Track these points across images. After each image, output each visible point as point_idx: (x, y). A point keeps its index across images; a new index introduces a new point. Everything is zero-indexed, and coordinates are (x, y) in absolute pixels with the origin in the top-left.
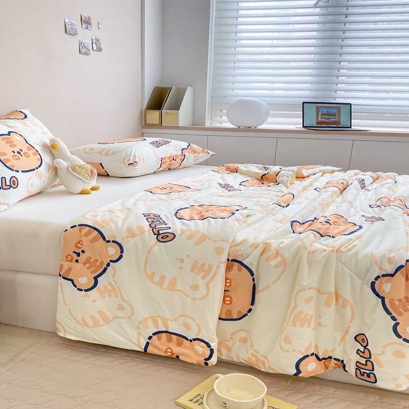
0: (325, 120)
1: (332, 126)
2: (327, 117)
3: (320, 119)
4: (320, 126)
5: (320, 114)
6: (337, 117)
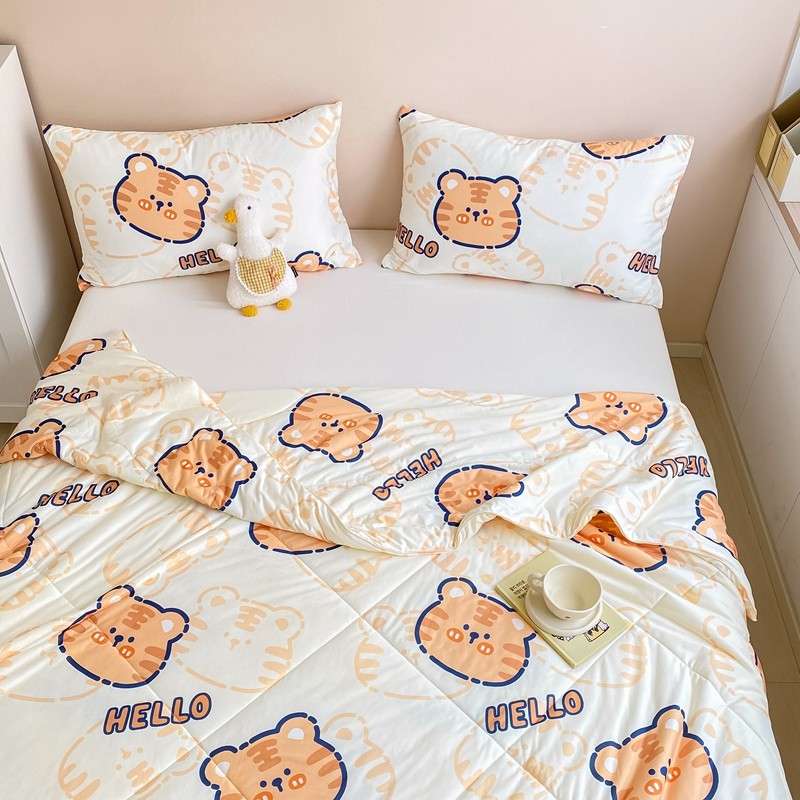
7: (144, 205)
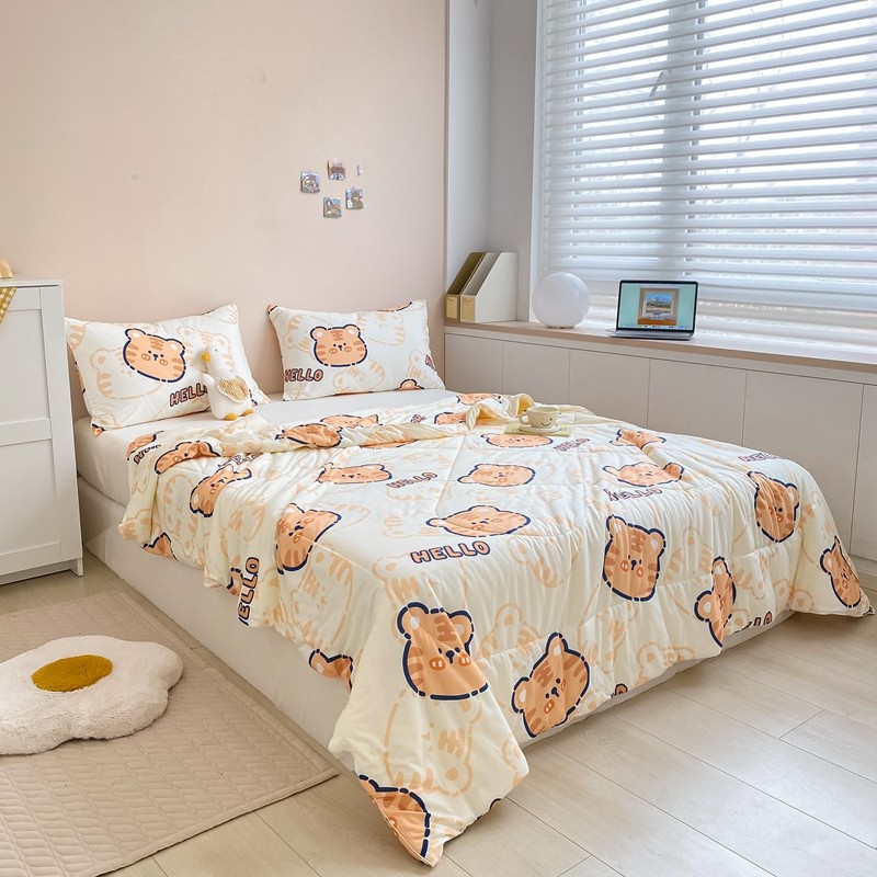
0: (652, 315)
1: (662, 327)
2: (656, 309)
3: (644, 315)
4: (643, 327)
5: (645, 304)
6: (671, 310)
7: (145, 357)
